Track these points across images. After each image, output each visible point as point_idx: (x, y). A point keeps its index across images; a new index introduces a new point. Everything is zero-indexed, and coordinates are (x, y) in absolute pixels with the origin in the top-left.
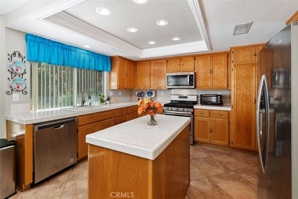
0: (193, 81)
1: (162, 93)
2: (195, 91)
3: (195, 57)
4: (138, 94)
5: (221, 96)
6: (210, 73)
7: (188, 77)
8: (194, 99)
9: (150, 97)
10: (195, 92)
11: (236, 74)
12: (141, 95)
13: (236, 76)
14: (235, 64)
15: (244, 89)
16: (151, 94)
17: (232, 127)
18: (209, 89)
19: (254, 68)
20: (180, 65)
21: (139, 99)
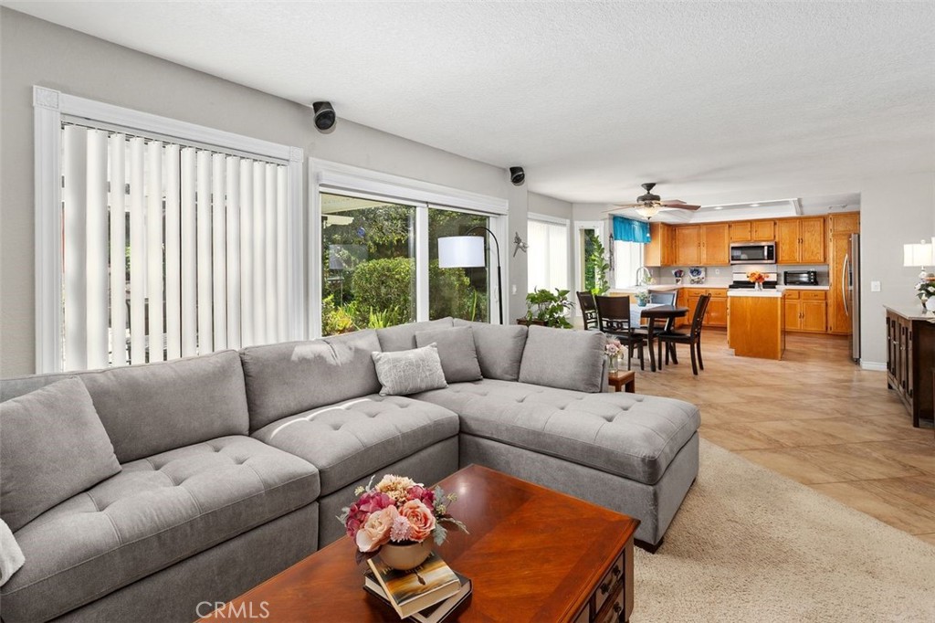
0: (772, 254)
1: (717, 271)
2: (775, 265)
3: (775, 221)
4: (676, 274)
5: (815, 273)
6: (799, 243)
7: (766, 248)
8: (773, 278)
9: (697, 277)
10: (774, 268)
11: (835, 245)
12: (679, 274)
13: (835, 248)
14: (835, 233)
16: (698, 273)
17: (831, 310)
18: (798, 264)
20: (751, 232)
21: (677, 281)
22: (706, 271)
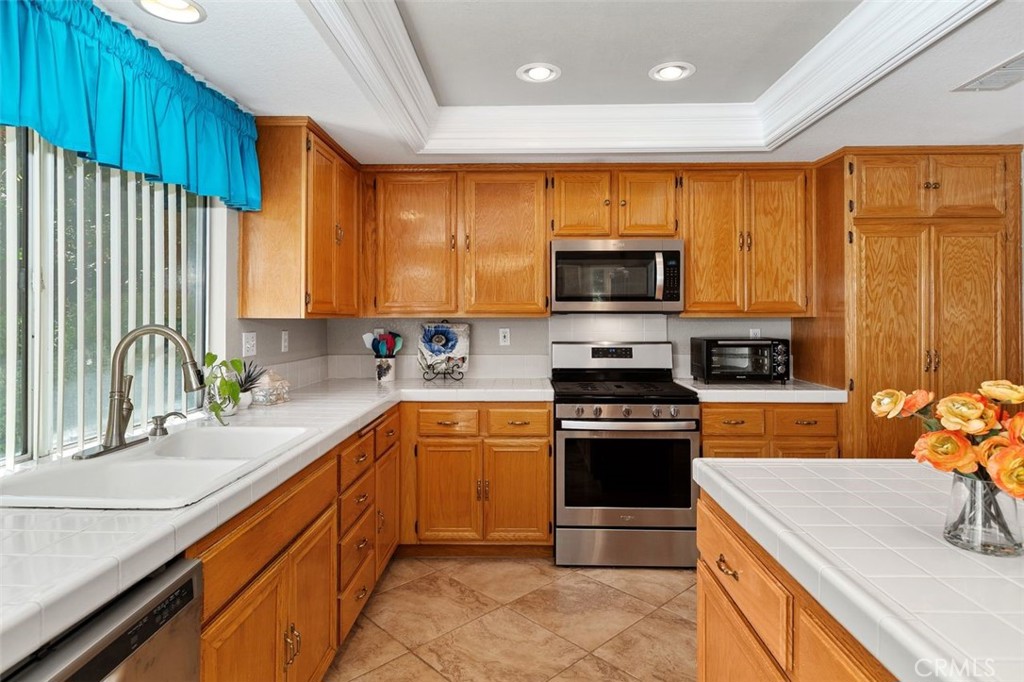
0: (676, 282)
1: (504, 336)
3: (680, 173)
4: (375, 344)
5: (786, 342)
6: (742, 247)
7: (659, 259)
9: (443, 357)
11: (863, 254)
12: (387, 346)
13: (864, 264)
14: (862, 215)
15: (893, 314)
16: (448, 341)
18: (739, 315)
19: (924, 236)
20: (610, 203)
21: (382, 371)
22: (471, 337)
